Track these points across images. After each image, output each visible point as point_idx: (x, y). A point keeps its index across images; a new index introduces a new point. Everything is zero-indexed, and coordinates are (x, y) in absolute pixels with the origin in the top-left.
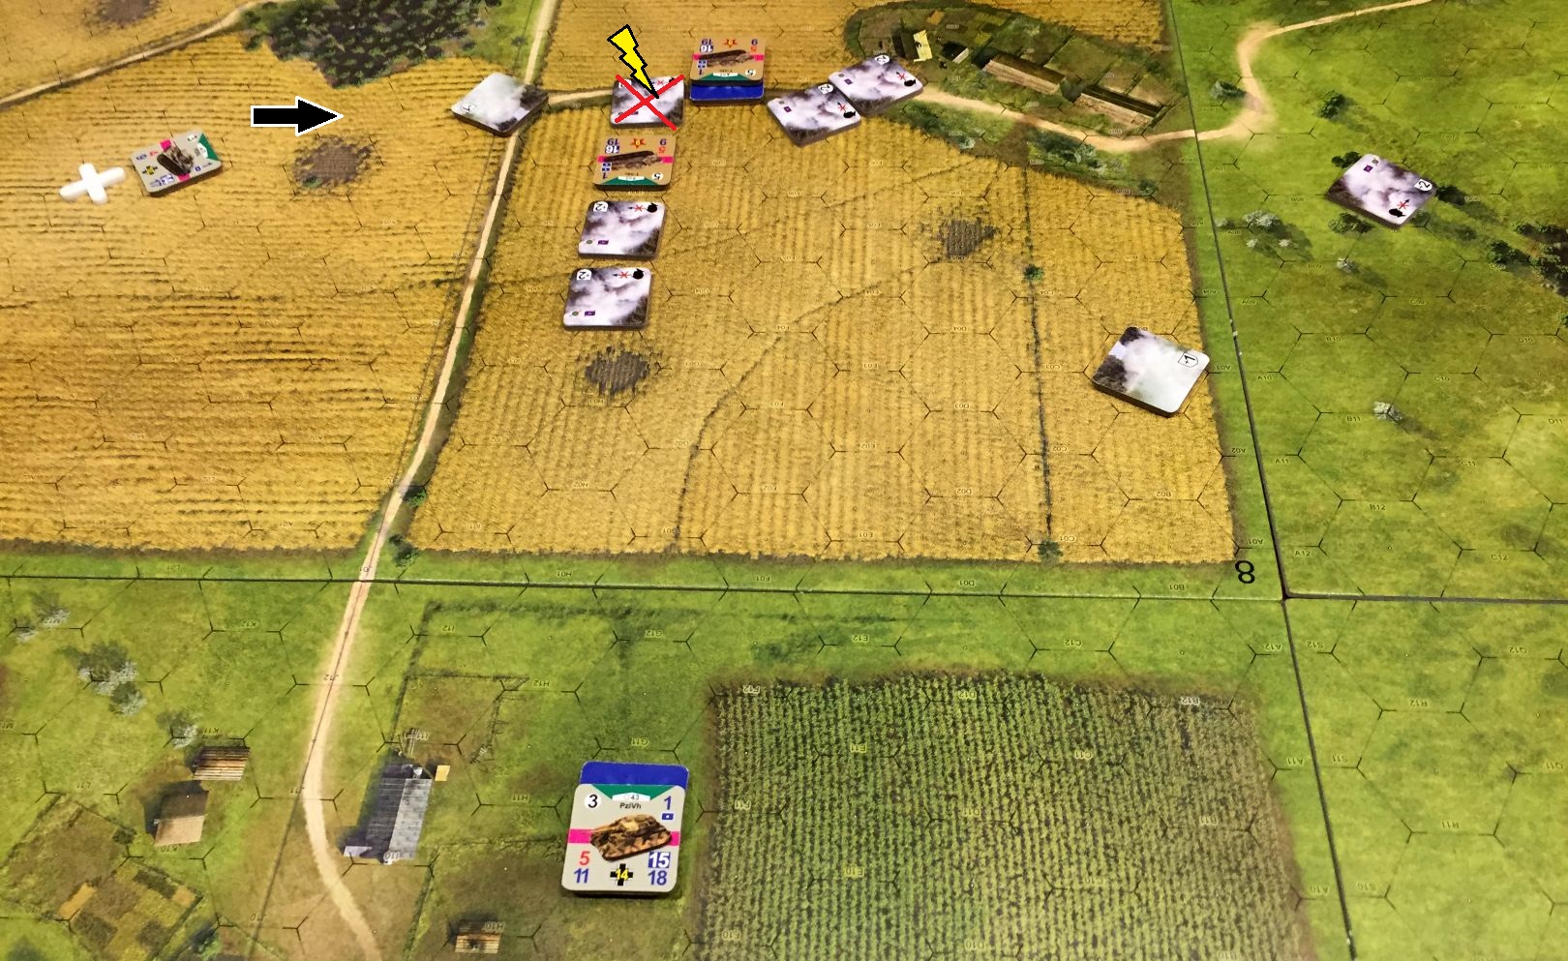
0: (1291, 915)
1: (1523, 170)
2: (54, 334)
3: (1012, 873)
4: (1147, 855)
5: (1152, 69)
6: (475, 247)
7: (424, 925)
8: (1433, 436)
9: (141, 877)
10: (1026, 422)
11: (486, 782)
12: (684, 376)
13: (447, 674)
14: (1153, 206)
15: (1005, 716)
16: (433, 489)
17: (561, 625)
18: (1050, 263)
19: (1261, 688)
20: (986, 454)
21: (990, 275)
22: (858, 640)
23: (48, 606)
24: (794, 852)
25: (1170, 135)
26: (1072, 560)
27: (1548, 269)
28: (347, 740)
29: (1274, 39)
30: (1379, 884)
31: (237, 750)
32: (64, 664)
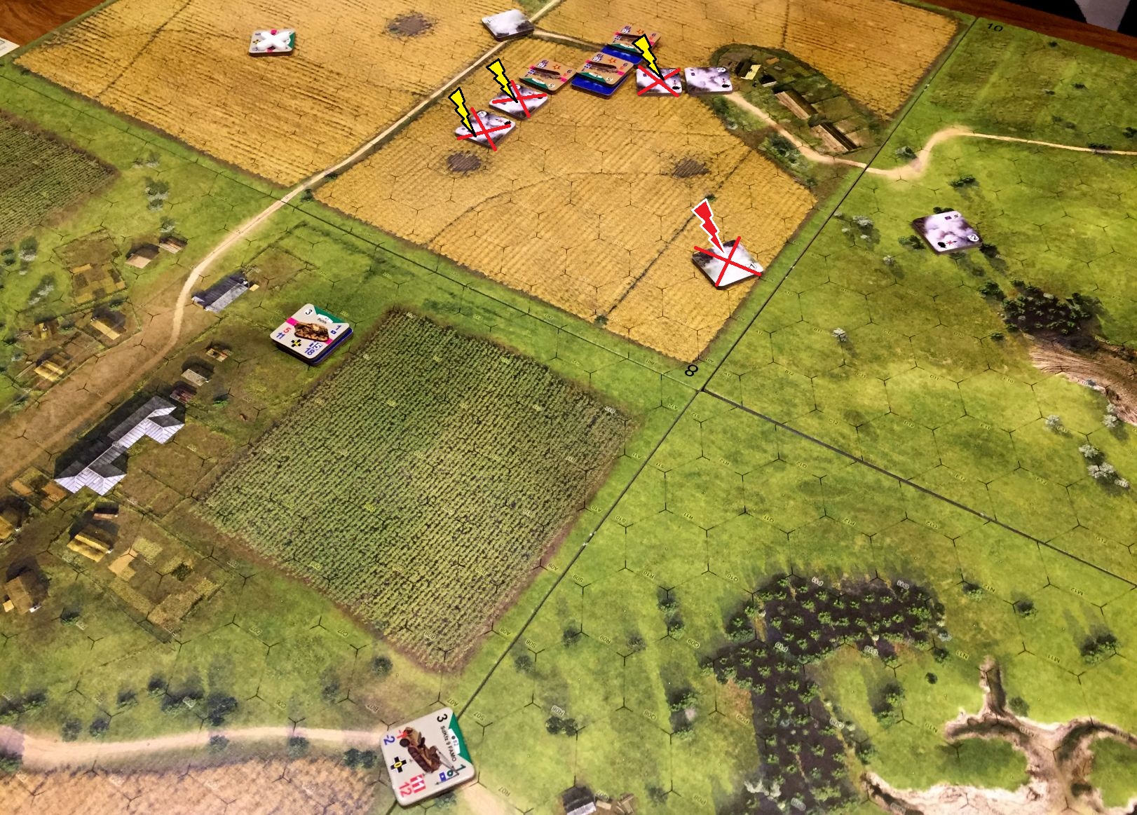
0: (574, 511)
1: (1051, 256)
2: (236, 54)
3: (461, 436)
4: (529, 458)
5: (871, 127)
6: (444, 84)
7: (201, 339)
8: (854, 355)
9: (111, 272)
10: (643, 262)
11: (269, 299)
12: (493, 176)
13: (287, 252)
14: (807, 192)
15: (515, 377)
16: (341, 177)
17: (351, 254)
18: (723, 197)
19: (650, 420)
20: (609, 267)
21: (687, 191)
22: (475, 317)
23: (154, 158)
24: (374, 384)
25: (850, 162)
26: (609, 329)
27: (1012, 307)
28: (227, 258)
29: (962, 138)
30: (629, 520)
31: (182, 242)
32: (143, 183)
